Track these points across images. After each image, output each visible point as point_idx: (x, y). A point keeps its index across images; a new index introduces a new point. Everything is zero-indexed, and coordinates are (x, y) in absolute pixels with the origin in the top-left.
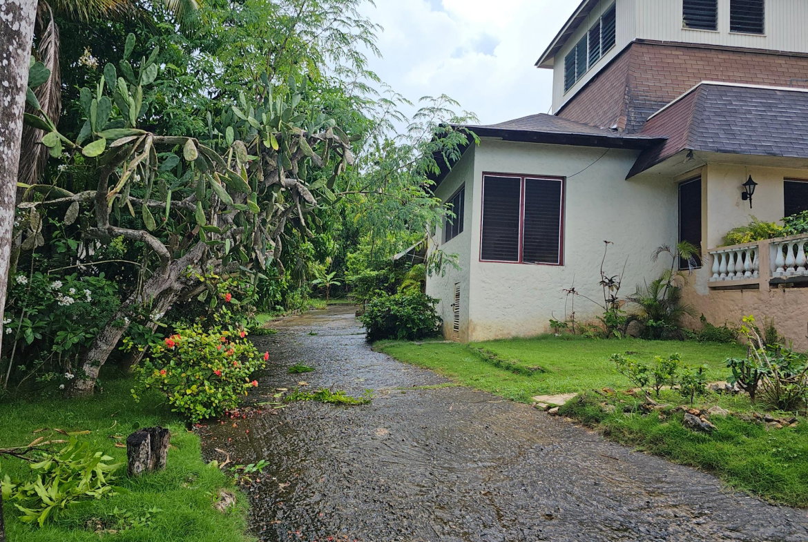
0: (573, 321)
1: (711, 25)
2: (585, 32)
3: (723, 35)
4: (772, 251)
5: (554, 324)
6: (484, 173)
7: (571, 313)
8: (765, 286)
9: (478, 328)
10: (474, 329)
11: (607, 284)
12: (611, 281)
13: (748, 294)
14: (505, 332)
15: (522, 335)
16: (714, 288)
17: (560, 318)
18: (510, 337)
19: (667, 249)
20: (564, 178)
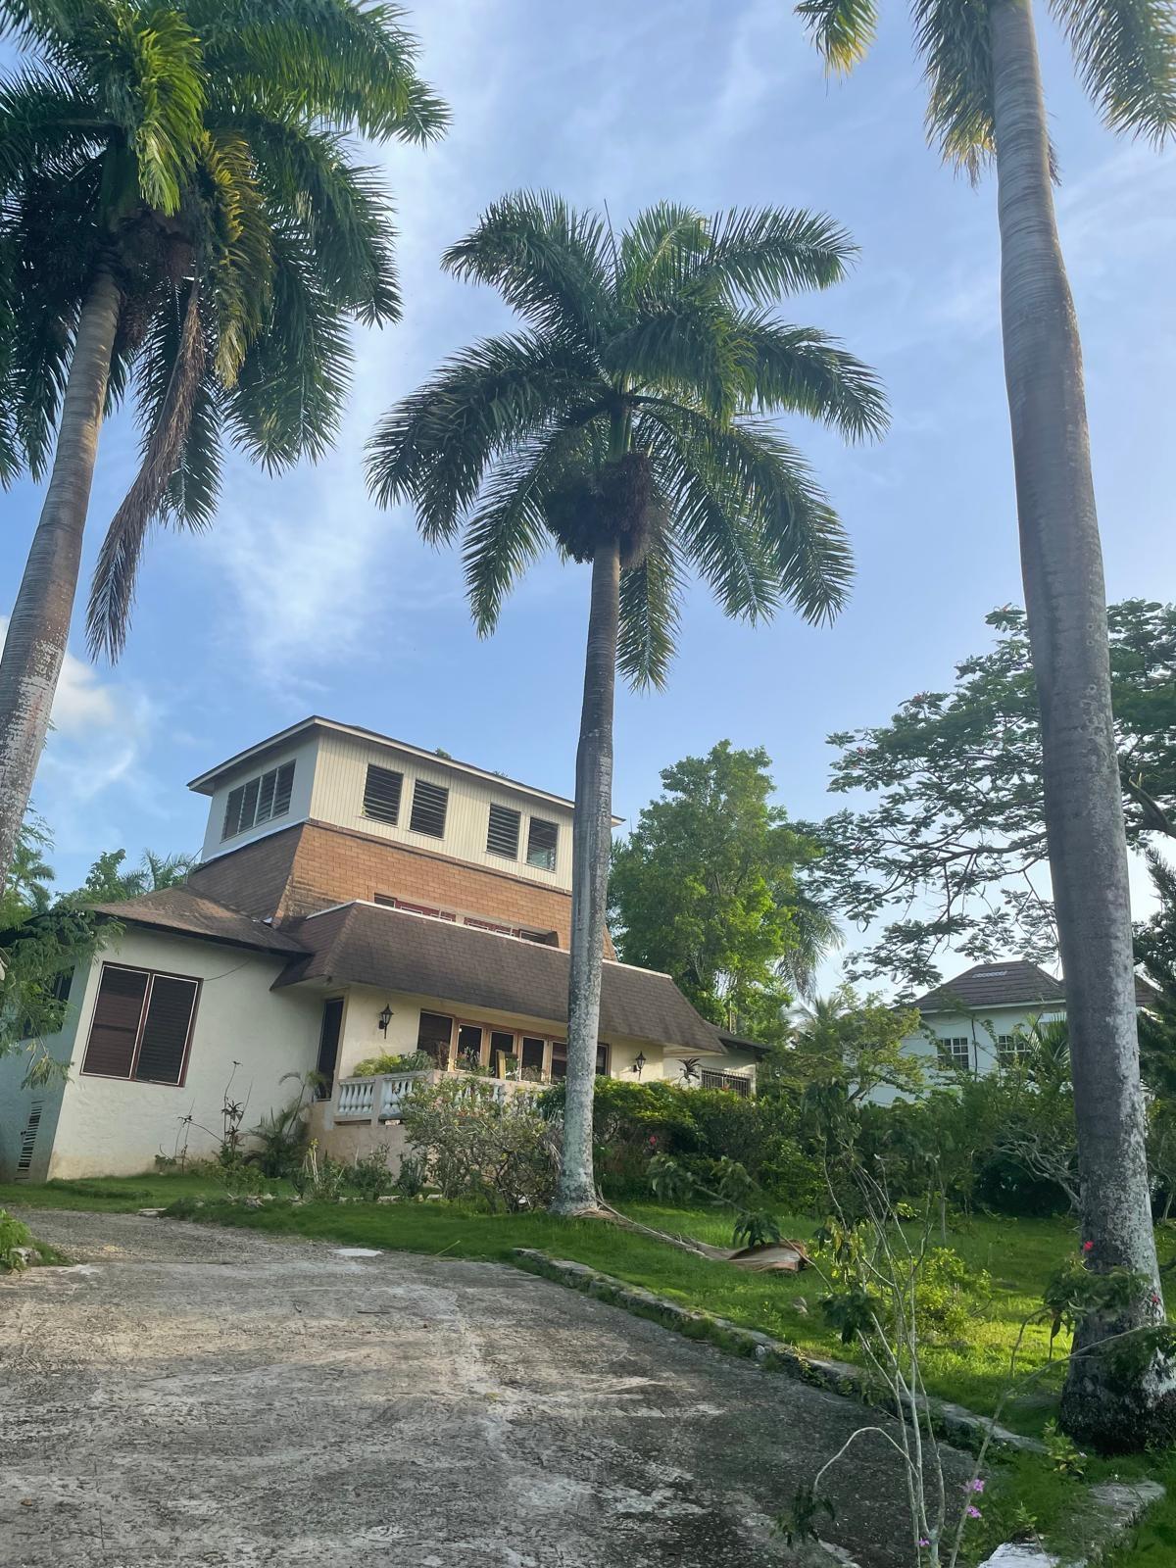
0: (183, 1157)
1: (391, 818)
2: (259, 773)
3: (401, 832)
4: (384, 1084)
5: (159, 1160)
6: (104, 963)
7: (182, 1147)
8: (375, 1122)
9: (63, 1164)
10: (57, 1165)
11: (230, 1113)
12: (234, 1110)
13: (363, 1129)
14: (97, 1169)
15: (117, 1174)
16: (339, 1123)
17: (169, 1154)
18: (102, 1176)
19: (297, 1076)
20: (200, 980)
